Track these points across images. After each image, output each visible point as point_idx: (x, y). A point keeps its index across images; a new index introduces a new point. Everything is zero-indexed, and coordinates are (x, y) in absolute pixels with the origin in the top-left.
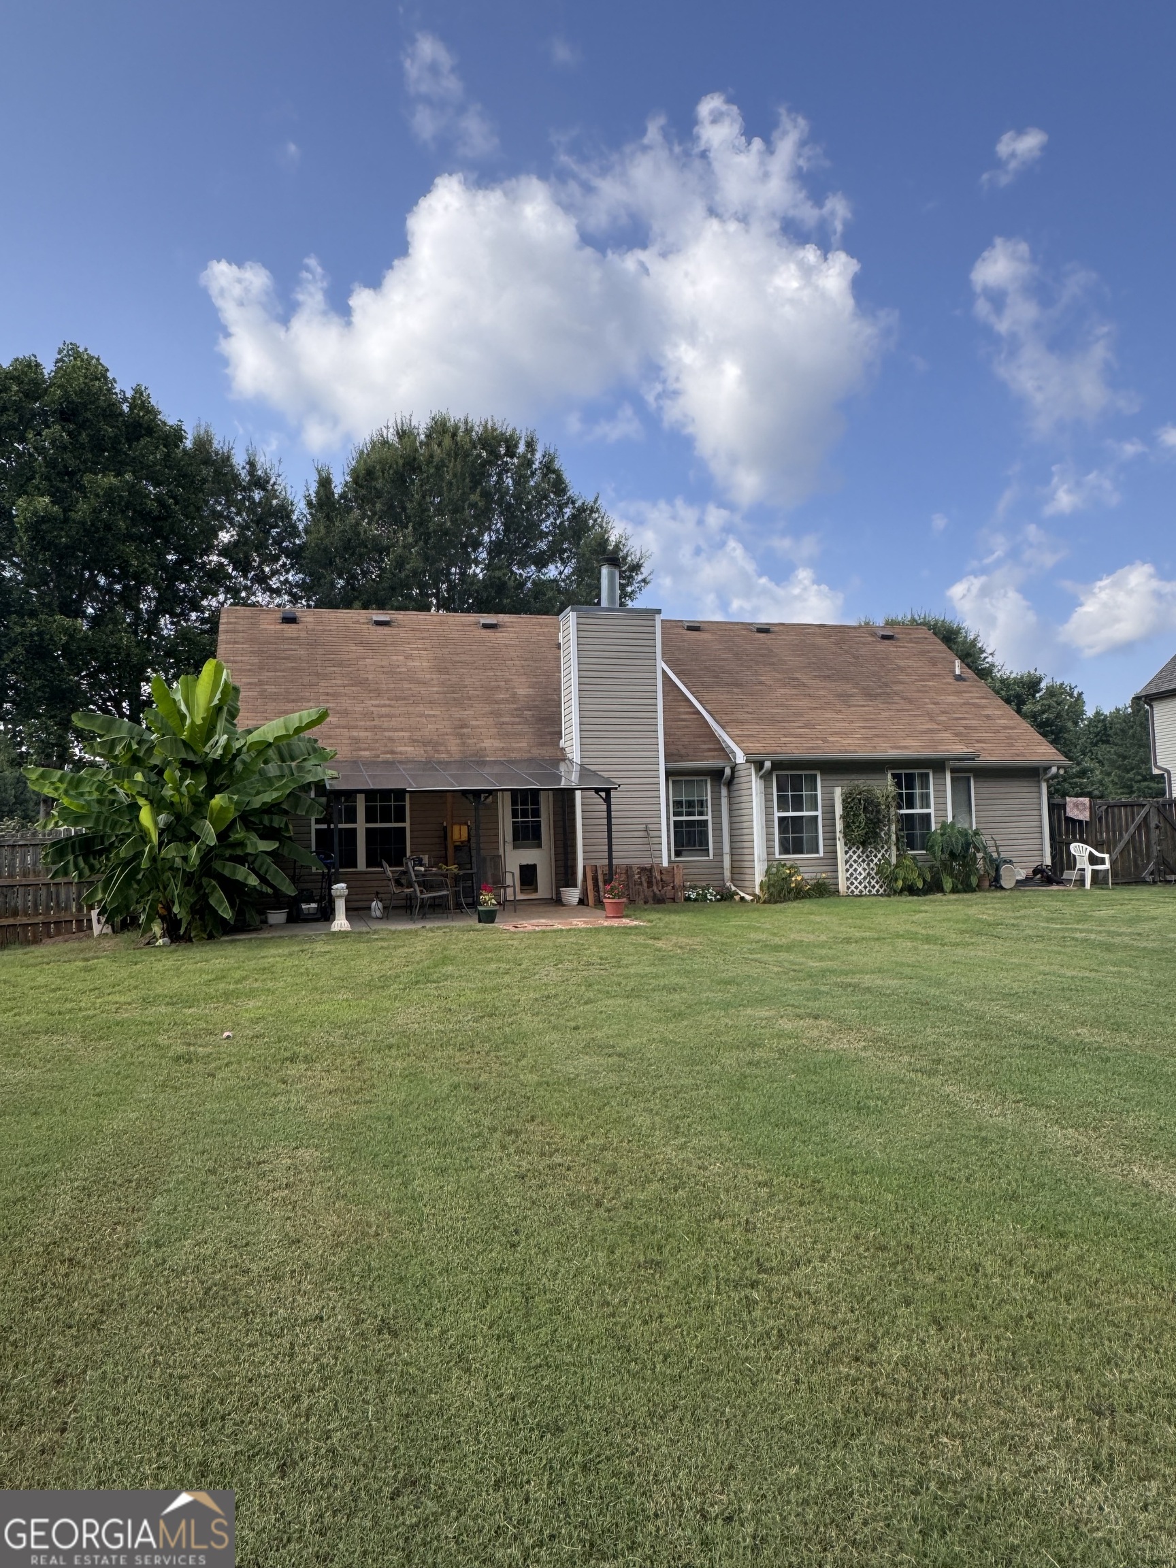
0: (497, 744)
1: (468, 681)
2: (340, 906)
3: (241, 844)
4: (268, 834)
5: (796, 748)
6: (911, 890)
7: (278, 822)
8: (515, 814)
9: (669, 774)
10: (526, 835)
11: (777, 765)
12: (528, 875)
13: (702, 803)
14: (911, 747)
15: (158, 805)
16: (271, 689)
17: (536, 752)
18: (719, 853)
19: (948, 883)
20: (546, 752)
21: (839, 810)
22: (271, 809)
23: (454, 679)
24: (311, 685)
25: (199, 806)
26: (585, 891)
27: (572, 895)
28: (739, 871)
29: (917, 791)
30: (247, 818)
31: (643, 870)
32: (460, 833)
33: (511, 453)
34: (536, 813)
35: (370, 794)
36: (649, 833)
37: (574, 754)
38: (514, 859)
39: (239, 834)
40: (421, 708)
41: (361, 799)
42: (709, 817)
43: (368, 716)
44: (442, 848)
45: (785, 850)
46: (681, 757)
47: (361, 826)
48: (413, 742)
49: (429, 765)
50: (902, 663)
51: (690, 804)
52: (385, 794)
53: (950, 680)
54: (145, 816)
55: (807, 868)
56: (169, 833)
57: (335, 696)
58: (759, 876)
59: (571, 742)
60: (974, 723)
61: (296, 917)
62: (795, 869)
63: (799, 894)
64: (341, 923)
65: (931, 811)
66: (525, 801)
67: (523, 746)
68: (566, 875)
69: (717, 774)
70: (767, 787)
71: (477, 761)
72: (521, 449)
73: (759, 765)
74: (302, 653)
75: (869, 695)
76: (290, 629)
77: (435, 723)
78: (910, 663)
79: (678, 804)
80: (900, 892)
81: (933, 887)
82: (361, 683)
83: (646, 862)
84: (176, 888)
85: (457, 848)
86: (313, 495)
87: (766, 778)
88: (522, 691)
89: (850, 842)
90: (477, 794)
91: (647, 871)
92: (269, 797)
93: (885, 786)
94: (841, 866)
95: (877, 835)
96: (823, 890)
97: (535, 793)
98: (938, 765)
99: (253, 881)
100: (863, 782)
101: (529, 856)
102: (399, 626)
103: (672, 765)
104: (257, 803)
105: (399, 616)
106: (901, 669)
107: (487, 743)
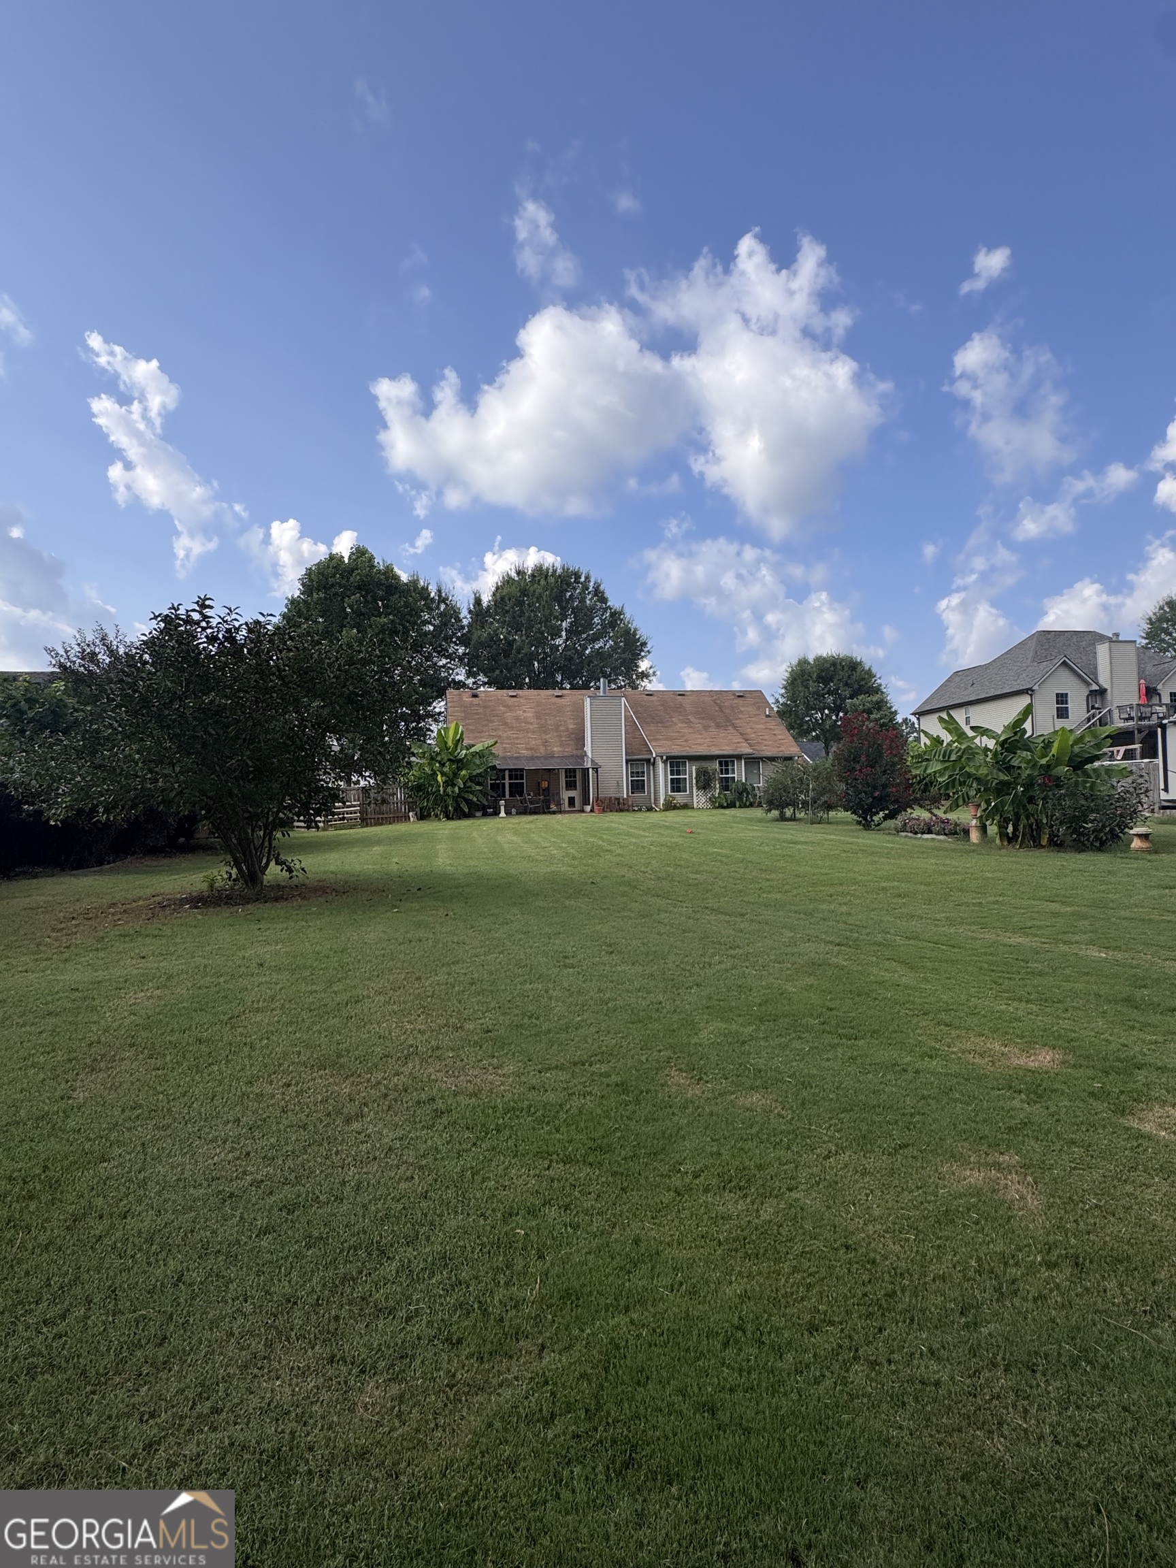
0: (560, 749)
1: (549, 722)
2: (502, 808)
3: (470, 787)
4: (478, 784)
5: (676, 751)
6: (721, 807)
7: (481, 780)
8: (566, 777)
9: (627, 761)
10: (571, 785)
11: (668, 758)
12: (571, 801)
13: (643, 772)
14: (727, 750)
15: (443, 774)
16: (470, 727)
17: (575, 752)
18: (649, 792)
19: (738, 804)
20: (579, 753)
21: (694, 775)
22: (479, 775)
23: (543, 721)
24: (486, 725)
25: (456, 775)
26: (593, 807)
27: (588, 808)
28: (656, 799)
29: (730, 768)
30: (471, 778)
31: (616, 799)
32: (545, 784)
33: (577, 581)
34: (575, 777)
35: (510, 770)
36: (619, 785)
37: (589, 754)
38: (566, 795)
39: (469, 784)
40: (529, 735)
41: (507, 773)
42: (645, 778)
43: (508, 738)
44: (538, 789)
45: (673, 790)
46: (633, 754)
47: (507, 782)
48: (527, 749)
49: (532, 758)
50: (742, 709)
51: (638, 773)
52: (516, 770)
53: (764, 717)
54: (439, 778)
55: (680, 798)
56: (446, 783)
57: (495, 730)
58: (662, 801)
59: (588, 749)
60: (766, 737)
61: (485, 815)
62: (674, 798)
63: (675, 808)
64: (503, 814)
65: (735, 775)
66: (570, 773)
67: (570, 750)
68: (586, 801)
69: (648, 761)
70: (666, 766)
71: (551, 756)
72: (583, 579)
73: (662, 757)
74: (481, 710)
75: (718, 726)
76: (475, 700)
77: (534, 740)
78: (747, 709)
79: (632, 773)
80: (718, 807)
81: (731, 805)
82: (506, 724)
83: (617, 796)
84: (450, 802)
85: (544, 790)
86: (472, 607)
87: (665, 762)
88: (571, 726)
89: (698, 788)
90: (549, 770)
91: (618, 799)
92: (478, 771)
93: (716, 765)
94: (695, 797)
95: (709, 785)
96: (685, 807)
97: (574, 770)
98: (739, 757)
99: (475, 799)
100: (705, 764)
101: (572, 793)
102: (520, 697)
103: (629, 758)
104: (475, 773)
105: (520, 692)
106: (741, 712)
107: (555, 749)
